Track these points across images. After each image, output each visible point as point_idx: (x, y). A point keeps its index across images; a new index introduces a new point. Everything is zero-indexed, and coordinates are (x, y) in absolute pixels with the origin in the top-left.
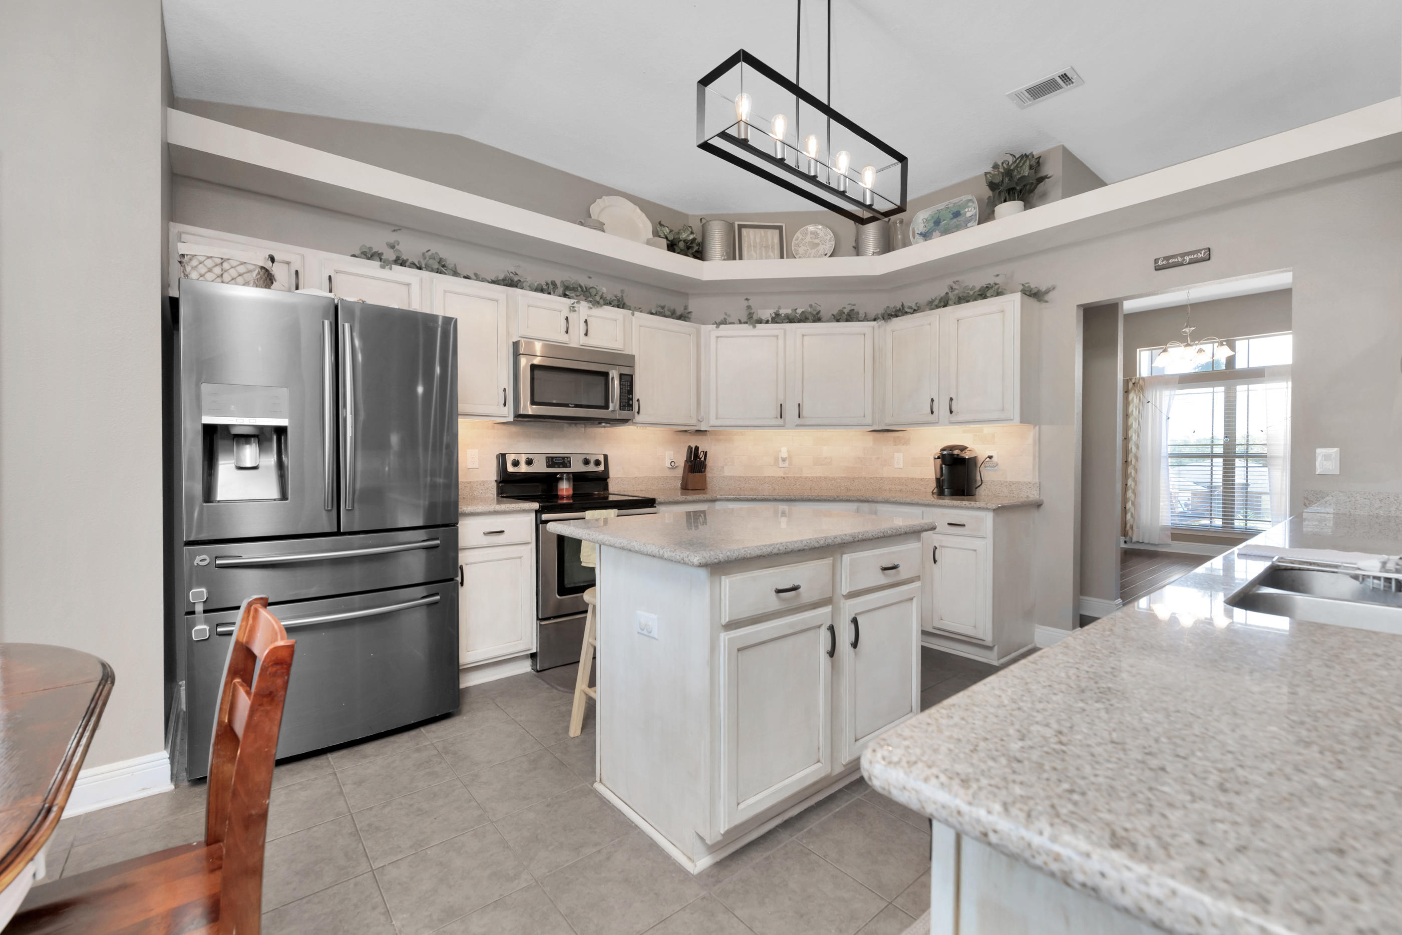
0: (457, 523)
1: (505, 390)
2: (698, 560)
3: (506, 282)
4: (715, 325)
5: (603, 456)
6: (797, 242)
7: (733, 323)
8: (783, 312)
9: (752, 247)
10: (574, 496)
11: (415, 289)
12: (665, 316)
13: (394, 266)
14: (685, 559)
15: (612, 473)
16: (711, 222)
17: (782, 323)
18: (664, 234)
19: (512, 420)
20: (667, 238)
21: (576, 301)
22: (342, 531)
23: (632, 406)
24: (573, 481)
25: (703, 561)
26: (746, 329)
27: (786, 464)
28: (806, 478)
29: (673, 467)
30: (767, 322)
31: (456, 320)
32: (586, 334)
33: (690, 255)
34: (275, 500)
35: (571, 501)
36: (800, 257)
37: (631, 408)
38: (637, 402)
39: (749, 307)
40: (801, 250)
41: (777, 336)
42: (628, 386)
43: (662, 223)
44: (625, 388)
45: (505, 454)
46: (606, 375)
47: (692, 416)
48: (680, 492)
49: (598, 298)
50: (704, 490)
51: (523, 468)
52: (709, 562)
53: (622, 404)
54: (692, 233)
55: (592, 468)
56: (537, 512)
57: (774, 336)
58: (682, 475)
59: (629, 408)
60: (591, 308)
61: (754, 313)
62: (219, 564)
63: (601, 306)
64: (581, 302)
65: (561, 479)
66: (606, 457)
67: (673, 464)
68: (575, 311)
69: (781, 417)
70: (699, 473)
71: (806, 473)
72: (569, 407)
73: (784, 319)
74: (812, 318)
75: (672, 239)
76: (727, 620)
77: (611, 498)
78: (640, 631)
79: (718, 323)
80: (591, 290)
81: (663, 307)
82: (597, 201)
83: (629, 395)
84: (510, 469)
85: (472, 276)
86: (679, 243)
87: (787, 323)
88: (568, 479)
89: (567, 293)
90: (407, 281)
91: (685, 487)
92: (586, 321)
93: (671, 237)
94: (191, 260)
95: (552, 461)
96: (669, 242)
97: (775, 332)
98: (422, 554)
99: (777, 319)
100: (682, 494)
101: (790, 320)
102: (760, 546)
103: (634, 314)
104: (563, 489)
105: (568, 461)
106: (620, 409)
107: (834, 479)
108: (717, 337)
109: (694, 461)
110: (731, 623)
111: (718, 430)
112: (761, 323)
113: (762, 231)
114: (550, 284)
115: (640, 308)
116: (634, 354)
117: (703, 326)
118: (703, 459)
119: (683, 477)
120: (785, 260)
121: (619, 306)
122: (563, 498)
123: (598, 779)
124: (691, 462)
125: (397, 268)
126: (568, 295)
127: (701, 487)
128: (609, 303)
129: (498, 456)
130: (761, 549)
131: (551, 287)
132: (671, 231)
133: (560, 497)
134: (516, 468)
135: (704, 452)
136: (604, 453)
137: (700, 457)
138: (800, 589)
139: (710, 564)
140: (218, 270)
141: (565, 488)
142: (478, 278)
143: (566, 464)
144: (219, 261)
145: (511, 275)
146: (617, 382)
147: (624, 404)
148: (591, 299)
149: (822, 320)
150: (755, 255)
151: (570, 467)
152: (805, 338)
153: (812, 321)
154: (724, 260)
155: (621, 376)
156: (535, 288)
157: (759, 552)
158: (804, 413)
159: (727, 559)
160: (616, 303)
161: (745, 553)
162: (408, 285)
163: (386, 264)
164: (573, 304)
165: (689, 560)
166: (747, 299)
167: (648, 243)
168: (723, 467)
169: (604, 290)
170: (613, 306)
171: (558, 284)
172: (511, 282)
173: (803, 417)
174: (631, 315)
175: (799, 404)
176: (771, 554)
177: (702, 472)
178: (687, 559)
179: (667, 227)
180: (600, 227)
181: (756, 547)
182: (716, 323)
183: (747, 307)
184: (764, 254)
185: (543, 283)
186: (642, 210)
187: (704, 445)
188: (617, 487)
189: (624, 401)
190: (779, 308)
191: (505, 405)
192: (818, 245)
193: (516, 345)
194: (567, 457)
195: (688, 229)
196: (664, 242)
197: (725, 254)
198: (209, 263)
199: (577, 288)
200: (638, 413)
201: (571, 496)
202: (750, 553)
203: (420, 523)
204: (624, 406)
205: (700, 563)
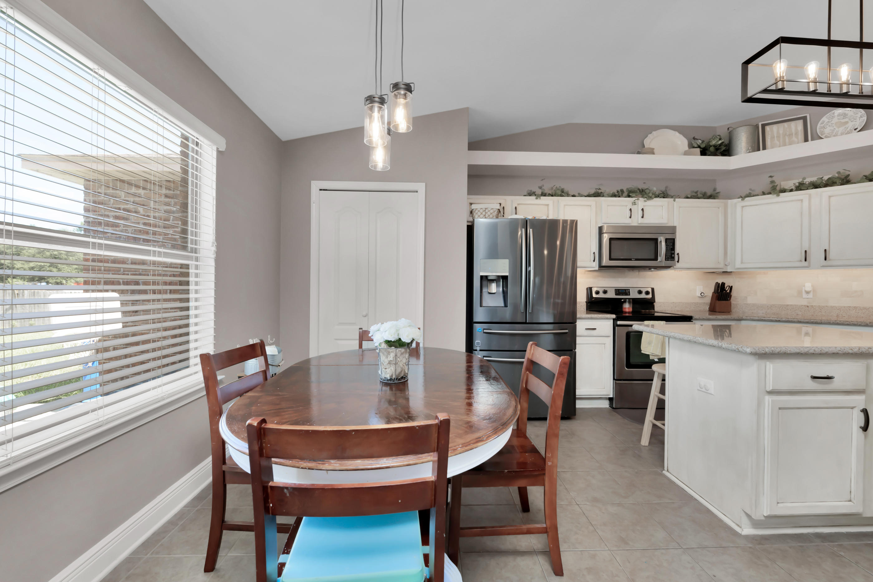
0: (576, 322)
1: (594, 253)
2: (750, 350)
3: (595, 195)
4: (741, 199)
5: (651, 289)
6: (822, 125)
7: (758, 195)
8: (808, 180)
9: (776, 138)
10: (633, 312)
11: (551, 207)
12: (699, 198)
13: (541, 197)
14: (739, 349)
15: (657, 299)
16: (738, 129)
17: (807, 189)
18: (697, 144)
19: (598, 269)
20: (699, 147)
21: (636, 198)
22: (527, 322)
23: (674, 258)
24: (632, 304)
25: (753, 351)
26: (771, 198)
27: (811, 296)
28: (832, 307)
29: (702, 295)
30: (791, 190)
31: (577, 220)
32: (643, 217)
33: (719, 154)
34: (502, 307)
35: (631, 315)
36: (826, 137)
37: (673, 259)
38: (677, 255)
39: (772, 182)
40: (827, 131)
41: (802, 200)
42: (671, 245)
43: (696, 138)
44: (669, 247)
45: (592, 287)
46: (656, 240)
47: (720, 262)
48: (708, 313)
49: (650, 195)
50: (729, 312)
51: (602, 295)
52: (758, 352)
53: (667, 257)
54: (720, 139)
55: (643, 296)
56: (614, 319)
57: (799, 200)
58: (710, 302)
59: (671, 259)
60: (646, 201)
61: (777, 185)
62: (485, 332)
63: (653, 199)
64: (640, 198)
65: (625, 302)
66: (653, 290)
67: (702, 294)
68: (636, 204)
69: (806, 260)
70: (725, 301)
71: (832, 303)
72: (632, 260)
73: (809, 186)
74: (840, 182)
75: (704, 146)
76: (771, 389)
77: (656, 314)
78: (699, 389)
79: (743, 196)
80: (646, 191)
81: (696, 192)
82: (648, 136)
83: (672, 251)
84: (594, 295)
85: (577, 194)
86: (709, 148)
87: (812, 189)
88: (629, 302)
89: (630, 195)
90: (547, 203)
91: (713, 310)
92: (643, 210)
93: (703, 146)
94: (475, 210)
95: (618, 292)
96: (701, 150)
97: (800, 197)
98: (551, 337)
99: (800, 187)
100: (710, 314)
101: (815, 186)
102: (798, 347)
103: (675, 200)
104: (626, 308)
105: (628, 292)
106: (666, 260)
107: (865, 308)
108: (743, 207)
109: (721, 293)
110: (772, 391)
111: (744, 271)
112: (785, 192)
113: (786, 124)
114: (620, 191)
115: (679, 195)
116: (675, 225)
117: (729, 201)
118: (728, 291)
119: (711, 304)
120: (810, 143)
121: (665, 197)
122: (626, 313)
123: (666, 469)
124: (718, 293)
125: (542, 197)
126: (631, 196)
127: (727, 311)
128: (658, 196)
129: (587, 289)
130: (800, 349)
131: (620, 193)
132: (703, 142)
133: (624, 312)
134: (598, 295)
135: (729, 286)
136: (652, 287)
137: (726, 290)
138: (834, 379)
139: (758, 354)
140: (484, 213)
141: (627, 307)
142: (581, 195)
143: (627, 293)
144: (484, 209)
145: (597, 190)
146: (663, 244)
147: (668, 257)
148: (646, 196)
149: (852, 181)
150: (778, 143)
151: (630, 295)
152: (832, 199)
153: (840, 184)
154: (749, 152)
155: (667, 240)
156: (611, 195)
157: (798, 351)
158: (831, 255)
159: (771, 352)
160: (662, 195)
161: (786, 350)
162: (548, 205)
163: (538, 196)
164: (634, 201)
165: (743, 350)
166: (771, 177)
167: (686, 153)
168: (746, 297)
169: (655, 189)
170: (660, 198)
171: (625, 190)
172: (597, 194)
173: (830, 260)
174: (673, 201)
175: (825, 250)
176: (807, 353)
177: (727, 300)
178: (741, 349)
179: (700, 139)
180: (651, 152)
181: (795, 347)
182: (742, 197)
183: (770, 182)
184: (787, 140)
185: (615, 191)
186: (680, 133)
187: (728, 281)
188: (660, 307)
189: (668, 255)
190: (804, 179)
191: (594, 261)
192: (847, 123)
193: (600, 229)
194: (628, 290)
195: (717, 137)
196: (698, 150)
197: (750, 148)
198: (481, 211)
199: (637, 191)
200: (678, 262)
201: (631, 312)
202: (790, 350)
203: (552, 321)
204: (669, 258)
205: (752, 352)
